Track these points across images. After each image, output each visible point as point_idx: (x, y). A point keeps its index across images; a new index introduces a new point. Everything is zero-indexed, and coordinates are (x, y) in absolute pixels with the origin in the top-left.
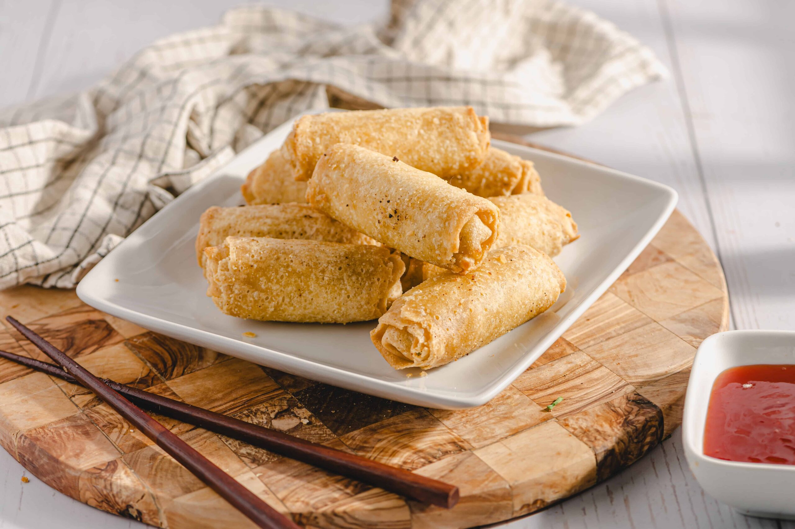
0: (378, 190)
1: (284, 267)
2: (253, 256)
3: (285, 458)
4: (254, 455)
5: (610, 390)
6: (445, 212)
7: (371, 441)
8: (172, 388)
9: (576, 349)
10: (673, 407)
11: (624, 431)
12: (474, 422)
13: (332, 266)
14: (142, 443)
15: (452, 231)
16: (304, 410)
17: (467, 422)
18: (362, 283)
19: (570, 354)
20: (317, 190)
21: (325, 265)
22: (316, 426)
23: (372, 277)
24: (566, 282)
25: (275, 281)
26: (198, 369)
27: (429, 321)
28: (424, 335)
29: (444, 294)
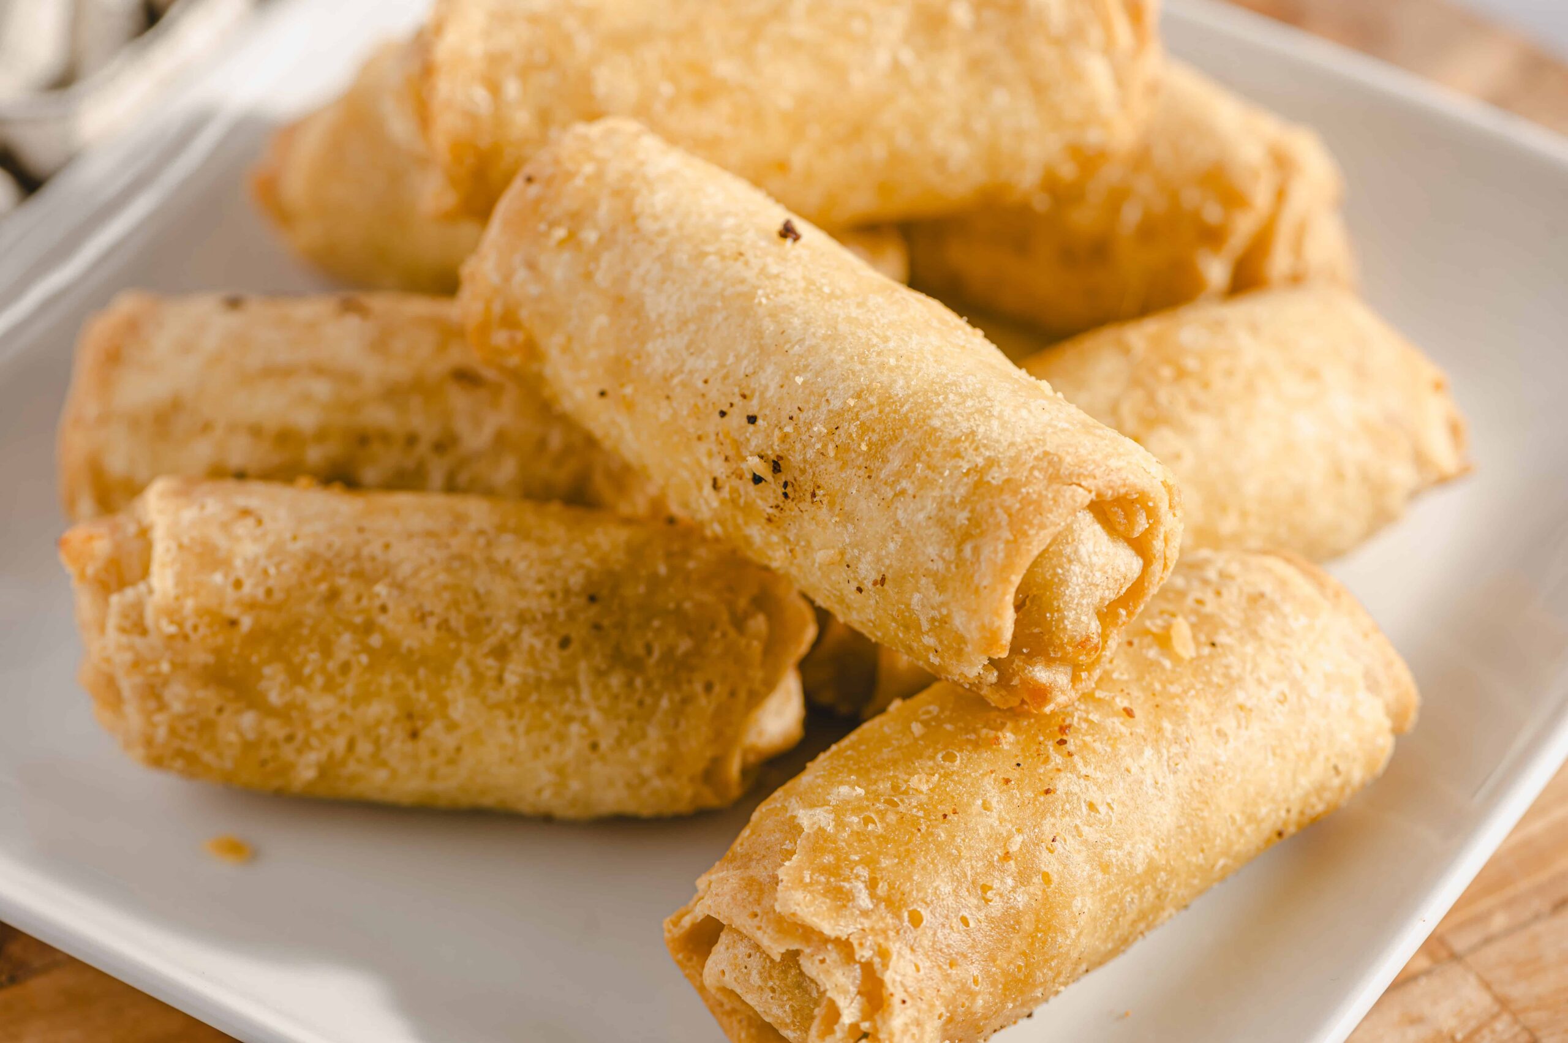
0: (714, 364)
1: (353, 627)
2: (238, 584)
6: (965, 501)
13: (537, 634)
15: (985, 583)
18: (649, 701)
20: (497, 308)
21: (509, 628)
23: (684, 676)
25: (319, 680)
27: (884, 932)
28: (859, 993)
29: (948, 810)
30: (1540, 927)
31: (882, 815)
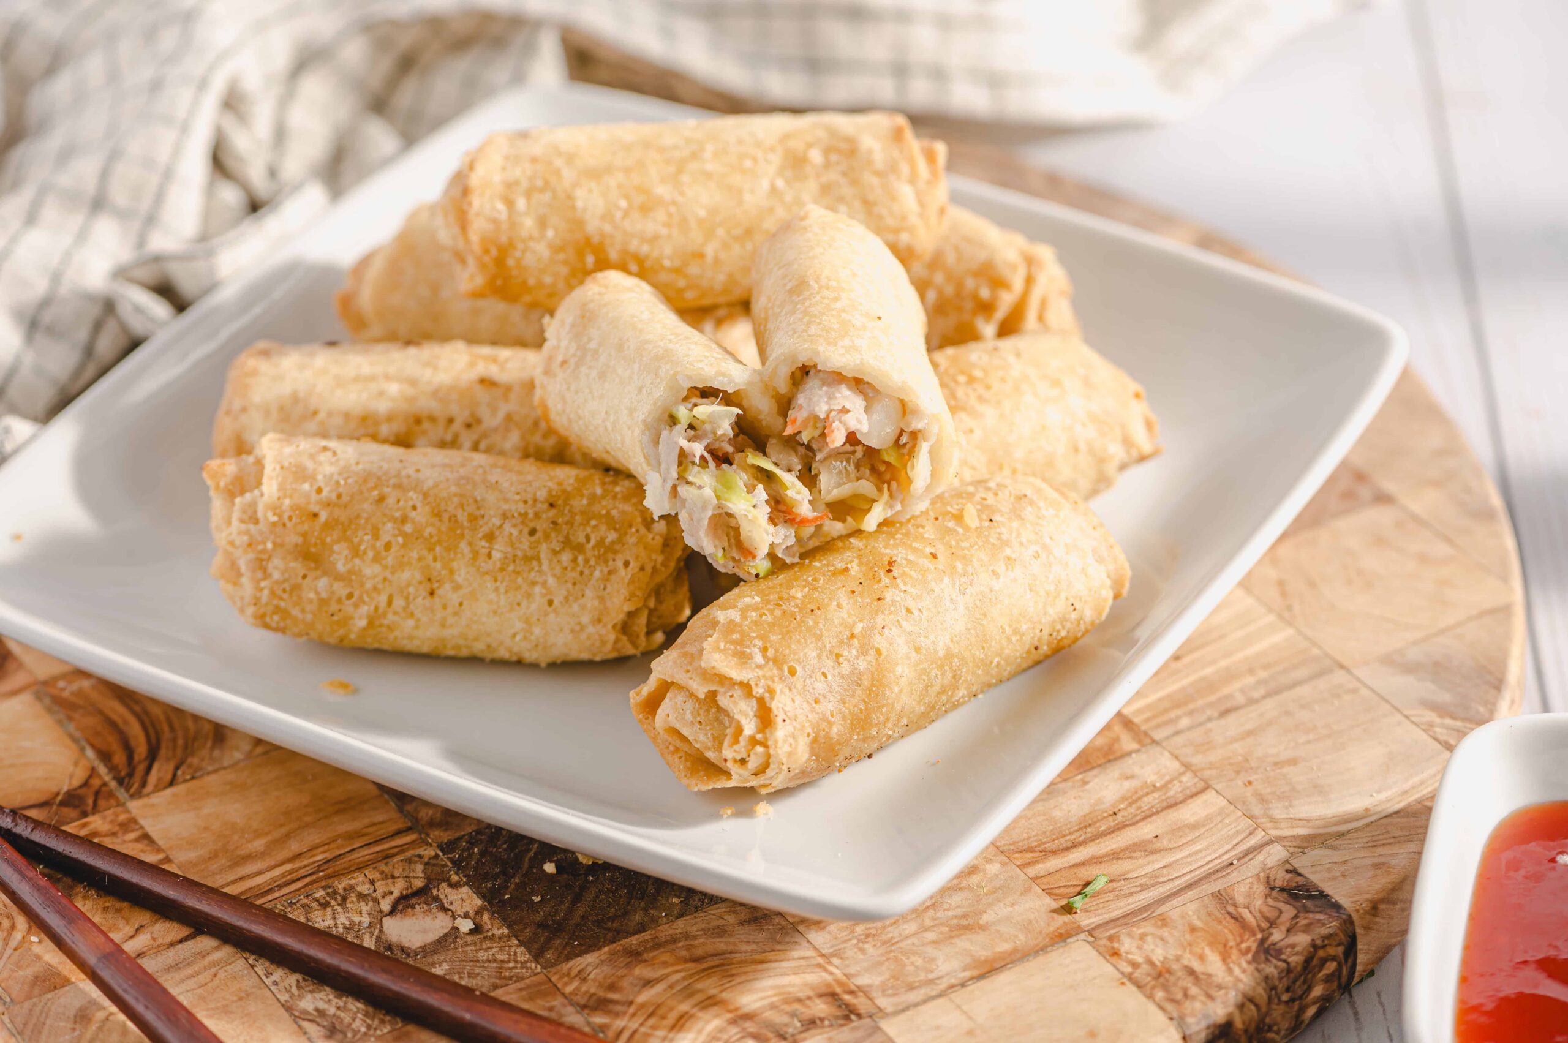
1: (393, 519)
2: (319, 491)
3: (411, 1028)
4: (334, 1015)
5: (1226, 857)
7: (625, 983)
8: (142, 822)
9: (1144, 739)
10: (1382, 906)
11: (1257, 974)
12: (884, 937)
13: (515, 526)
14: (59, 974)
16: (465, 891)
17: (868, 936)
18: (587, 572)
19: (1129, 754)
21: (496, 521)
22: (492, 938)
23: (610, 556)
24: (1128, 573)
25: (370, 554)
26: (210, 768)
27: (772, 679)
28: (755, 716)
29: (814, 608)
30: (1209, 725)
31: (771, 611)
